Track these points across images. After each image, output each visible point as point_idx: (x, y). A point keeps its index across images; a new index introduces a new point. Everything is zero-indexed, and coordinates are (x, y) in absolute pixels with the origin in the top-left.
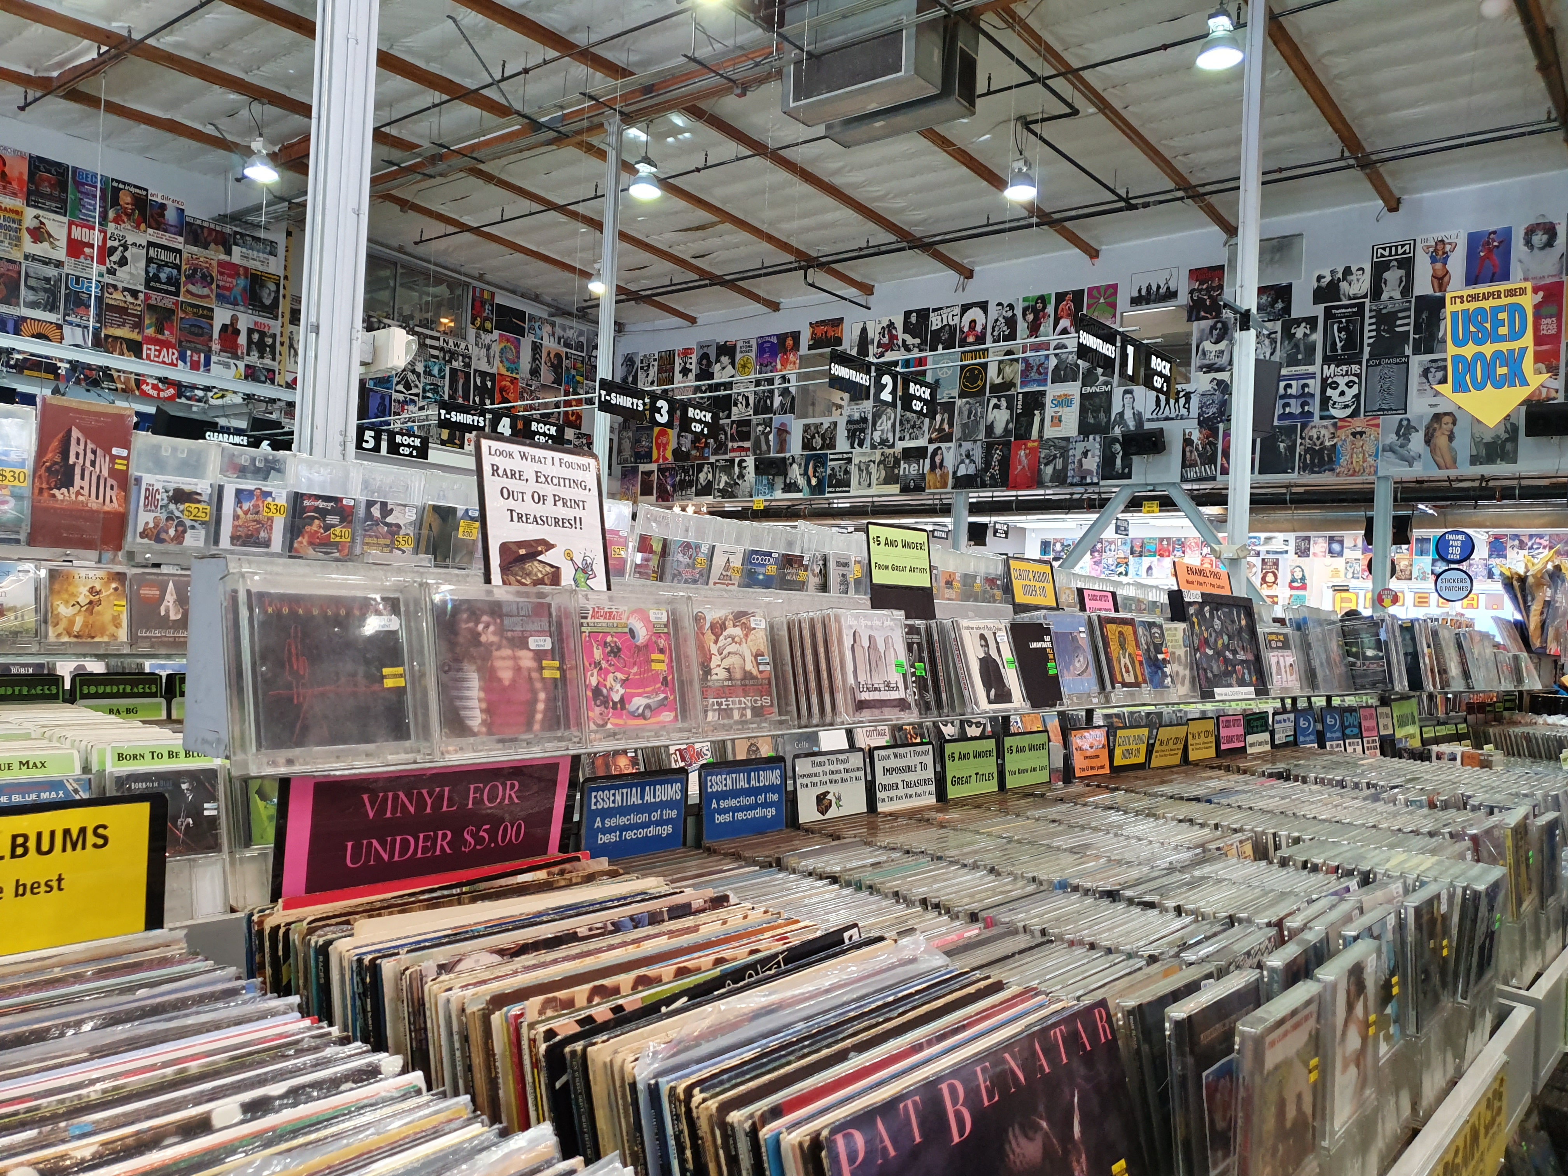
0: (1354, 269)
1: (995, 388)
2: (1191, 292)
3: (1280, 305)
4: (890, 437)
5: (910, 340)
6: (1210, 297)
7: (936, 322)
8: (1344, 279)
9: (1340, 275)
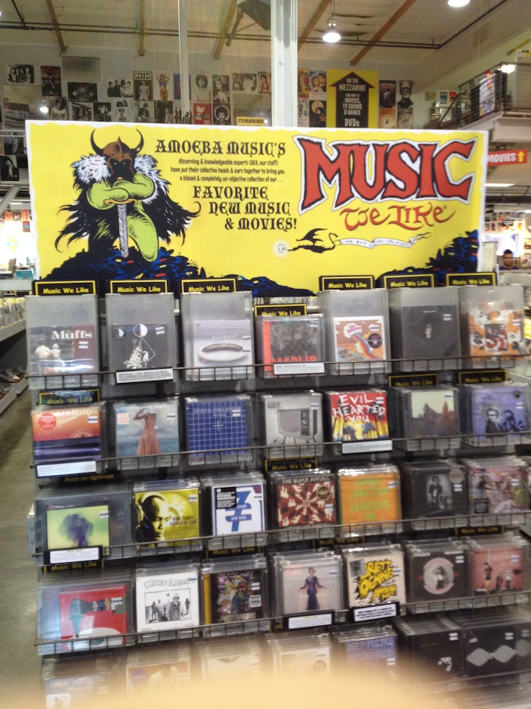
0: (126, 81)
2: (43, 79)
3: (91, 94)
6: (54, 83)
8: (122, 86)
9: (119, 83)
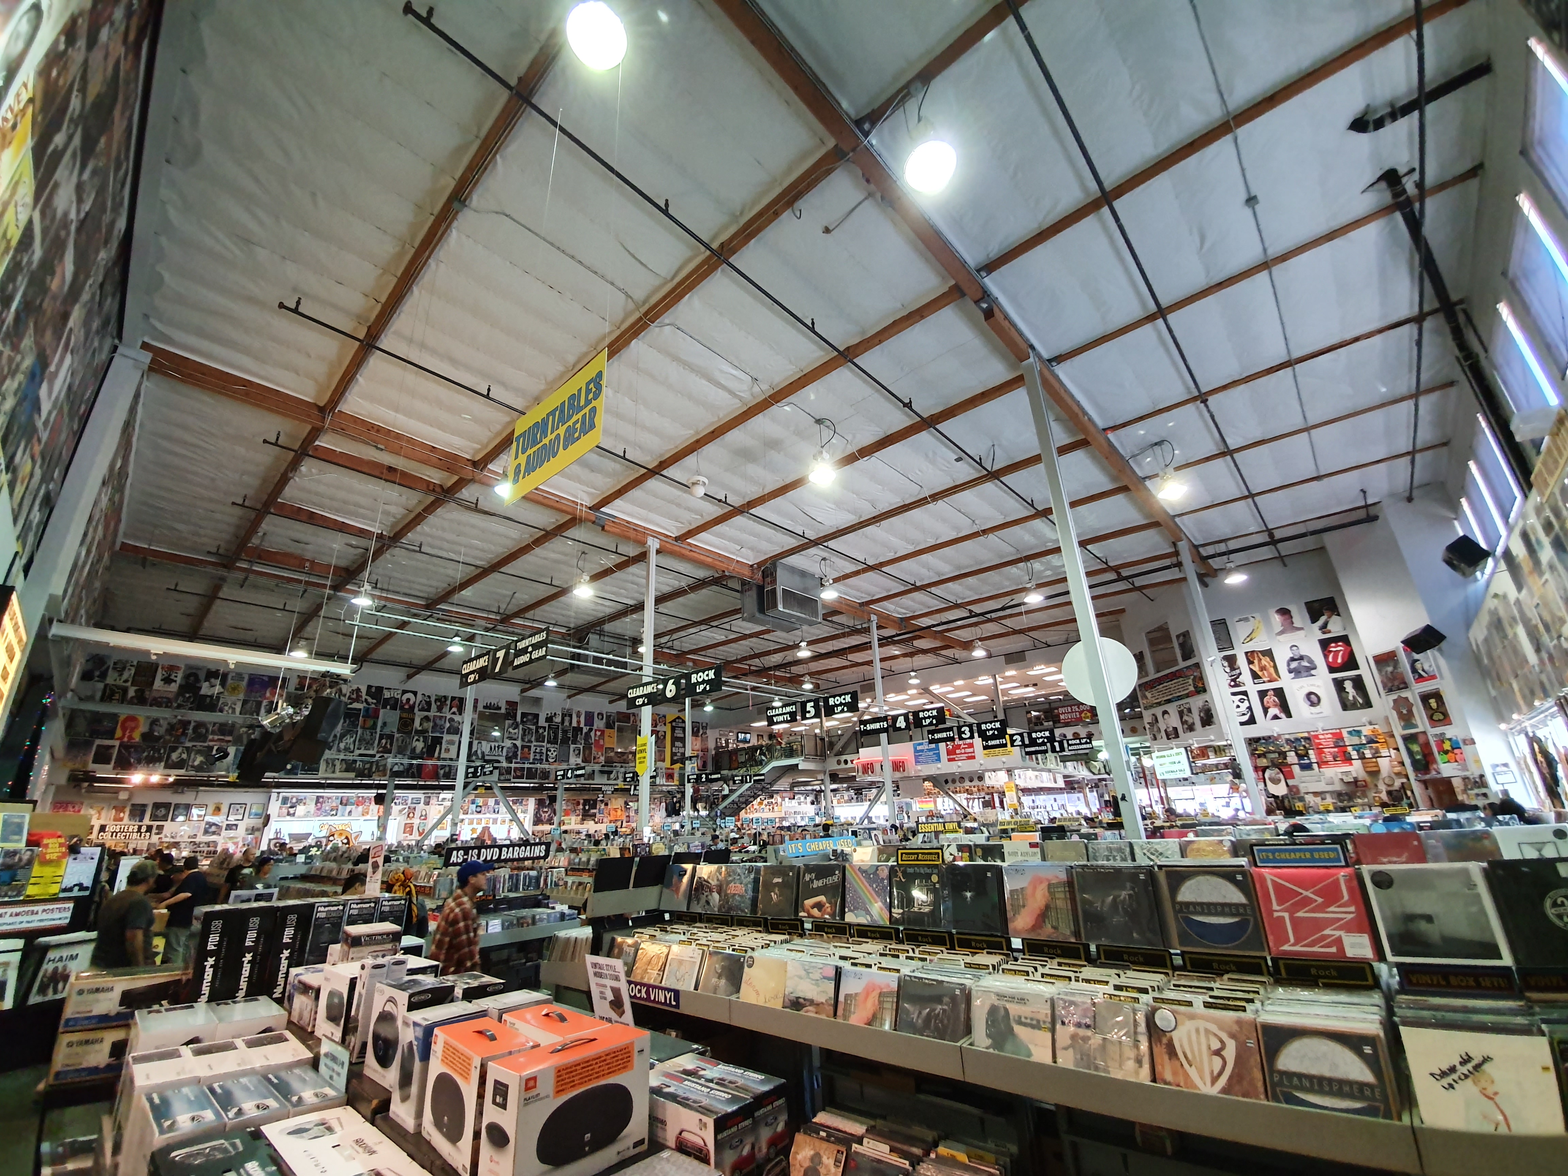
1: (417, 732)
4: (352, 747)
5: (370, 700)
7: (387, 694)
